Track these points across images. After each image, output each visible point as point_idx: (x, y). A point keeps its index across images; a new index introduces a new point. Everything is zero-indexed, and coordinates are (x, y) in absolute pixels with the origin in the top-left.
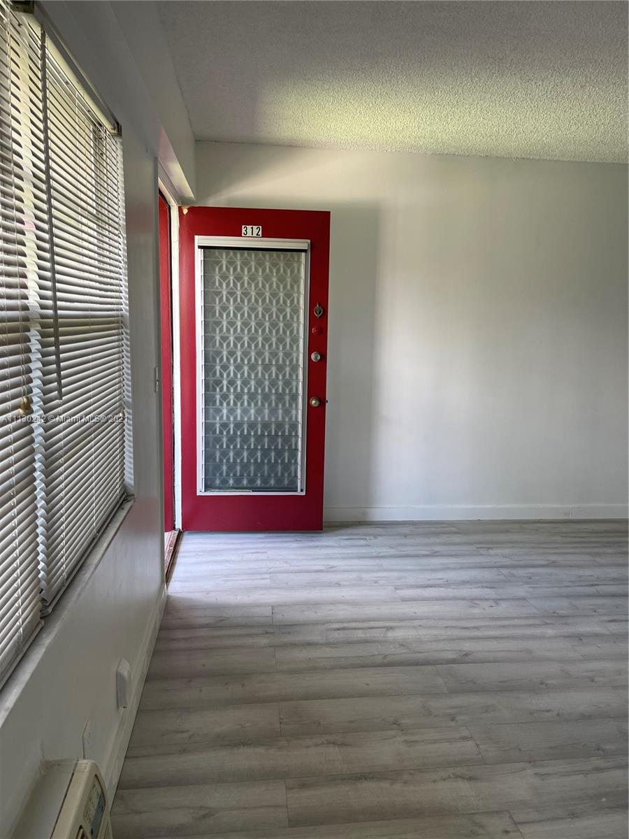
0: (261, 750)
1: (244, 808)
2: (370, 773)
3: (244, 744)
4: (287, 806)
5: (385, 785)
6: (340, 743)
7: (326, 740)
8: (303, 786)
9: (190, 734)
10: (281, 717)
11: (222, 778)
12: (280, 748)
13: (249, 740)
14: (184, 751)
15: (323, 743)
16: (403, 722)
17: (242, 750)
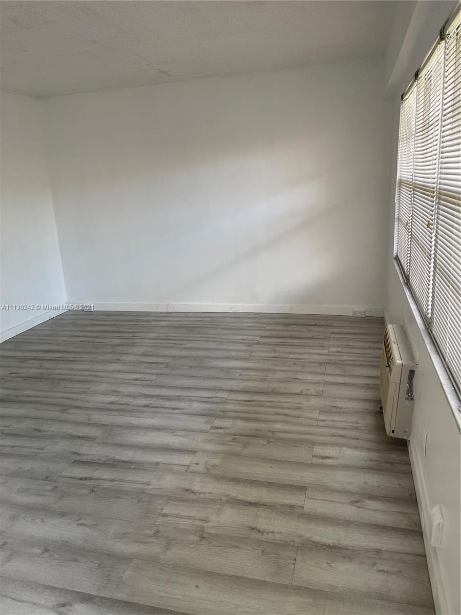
0: (316, 538)
1: (332, 501)
2: (246, 505)
3: (329, 546)
4: (306, 497)
5: (241, 497)
6: (255, 530)
7: (263, 535)
8: (292, 507)
9: (375, 568)
10: (293, 566)
11: (346, 523)
12: (301, 536)
13: (325, 549)
14: (378, 552)
15: (267, 533)
16: (196, 538)
17: (331, 542)
